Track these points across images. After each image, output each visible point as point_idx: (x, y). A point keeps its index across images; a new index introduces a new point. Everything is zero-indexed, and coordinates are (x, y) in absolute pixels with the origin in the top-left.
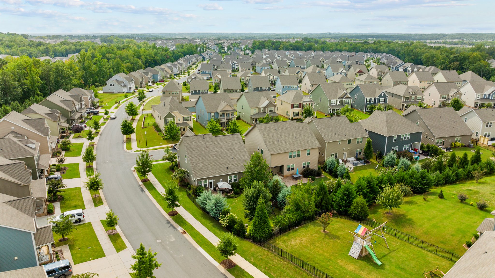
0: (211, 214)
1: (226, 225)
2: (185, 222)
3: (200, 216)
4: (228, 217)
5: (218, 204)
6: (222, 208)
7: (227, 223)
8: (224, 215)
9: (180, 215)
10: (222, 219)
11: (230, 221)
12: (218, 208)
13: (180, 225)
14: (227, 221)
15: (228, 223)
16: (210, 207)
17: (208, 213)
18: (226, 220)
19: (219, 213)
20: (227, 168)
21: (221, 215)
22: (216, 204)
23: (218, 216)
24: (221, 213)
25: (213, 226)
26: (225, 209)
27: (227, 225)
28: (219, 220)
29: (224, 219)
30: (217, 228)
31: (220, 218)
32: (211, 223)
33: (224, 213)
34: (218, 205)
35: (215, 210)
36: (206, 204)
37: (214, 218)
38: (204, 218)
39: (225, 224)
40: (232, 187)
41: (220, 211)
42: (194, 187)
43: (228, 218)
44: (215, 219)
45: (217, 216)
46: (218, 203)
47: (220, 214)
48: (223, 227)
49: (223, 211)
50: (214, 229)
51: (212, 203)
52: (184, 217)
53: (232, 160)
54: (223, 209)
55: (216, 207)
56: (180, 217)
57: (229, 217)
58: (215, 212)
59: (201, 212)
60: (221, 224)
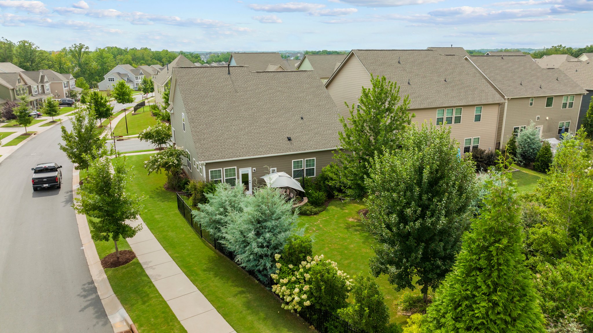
0: (239, 258)
1: (300, 303)
2: (146, 289)
3: (204, 267)
4: (307, 271)
5: (266, 221)
6: (282, 236)
7: (304, 297)
8: (292, 262)
9: (139, 265)
10: (285, 281)
11: (318, 288)
12: (268, 235)
13: (125, 301)
14: (306, 288)
15: (311, 295)
16: (238, 235)
17: (231, 255)
18: (298, 281)
19: (272, 255)
20: (289, 139)
21: (278, 265)
22: (259, 222)
23: (268, 265)
24: (277, 256)
25: (248, 305)
26: (294, 242)
27: (307, 303)
28: (272, 282)
29: (293, 279)
30: (262, 315)
31: (274, 276)
32: (241, 293)
33: (291, 254)
34: (269, 224)
35: (254, 245)
36: (225, 224)
37: (251, 272)
38: (216, 275)
39: (297, 299)
40: (303, 186)
41: (276, 247)
42: (198, 185)
43: (308, 276)
44: (256, 277)
45: (265, 269)
46: (269, 217)
47: (274, 261)
48: (288, 311)
49: (286, 246)
50: (250, 318)
51: (246, 217)
52: (148, 272)
53: (301, 121)
54: (288, 240)
55: (258, 234)
56: (138, 270)
57: (315, 273)
58: (256, 250)
59: (209, 252)
60: (278, 299)
